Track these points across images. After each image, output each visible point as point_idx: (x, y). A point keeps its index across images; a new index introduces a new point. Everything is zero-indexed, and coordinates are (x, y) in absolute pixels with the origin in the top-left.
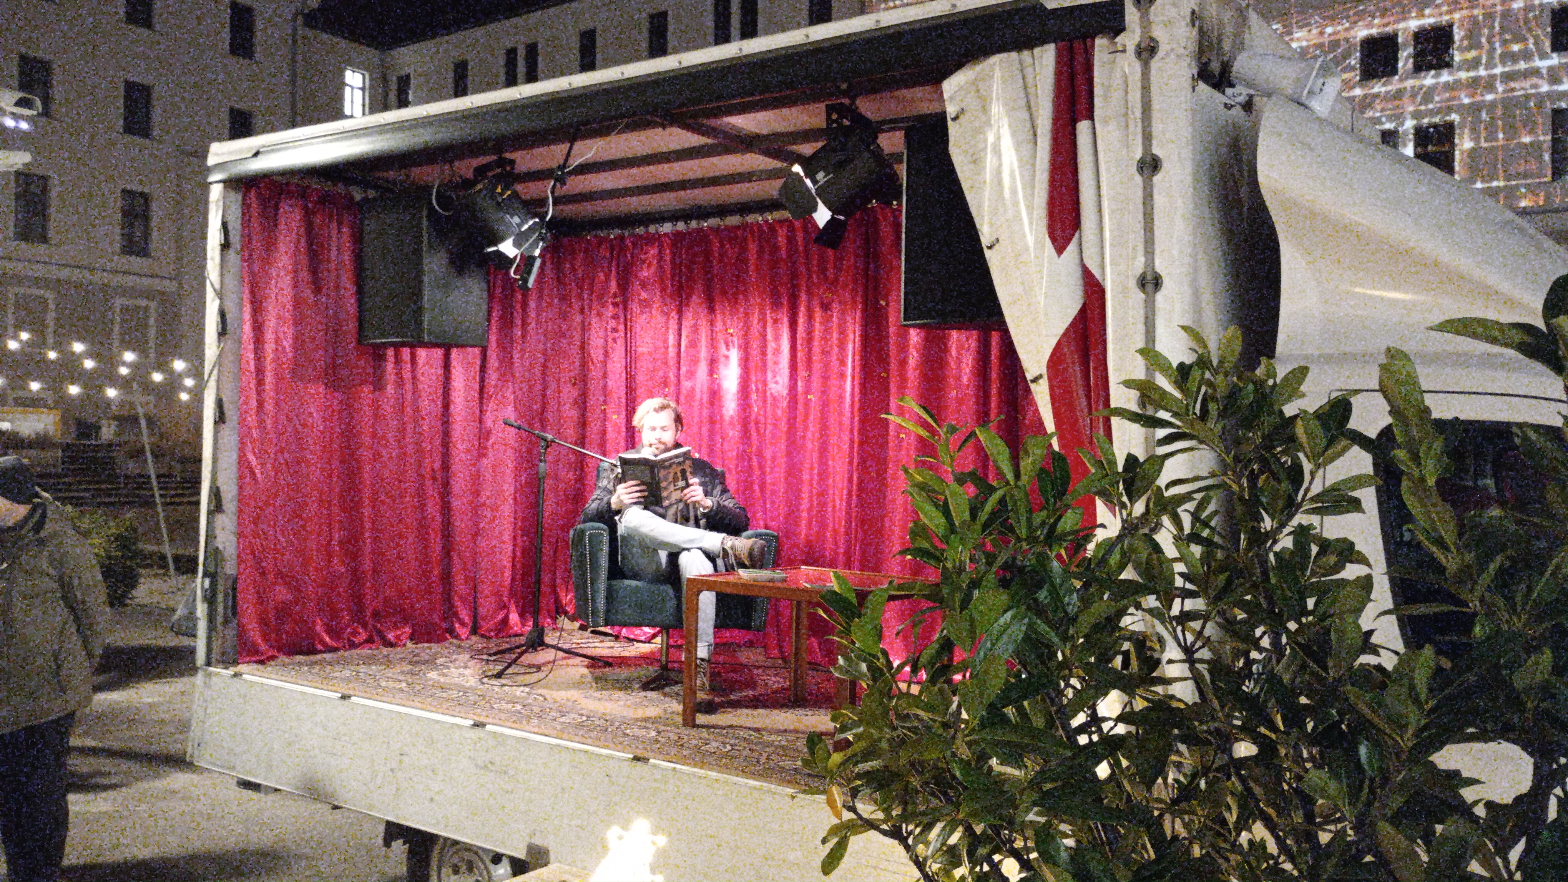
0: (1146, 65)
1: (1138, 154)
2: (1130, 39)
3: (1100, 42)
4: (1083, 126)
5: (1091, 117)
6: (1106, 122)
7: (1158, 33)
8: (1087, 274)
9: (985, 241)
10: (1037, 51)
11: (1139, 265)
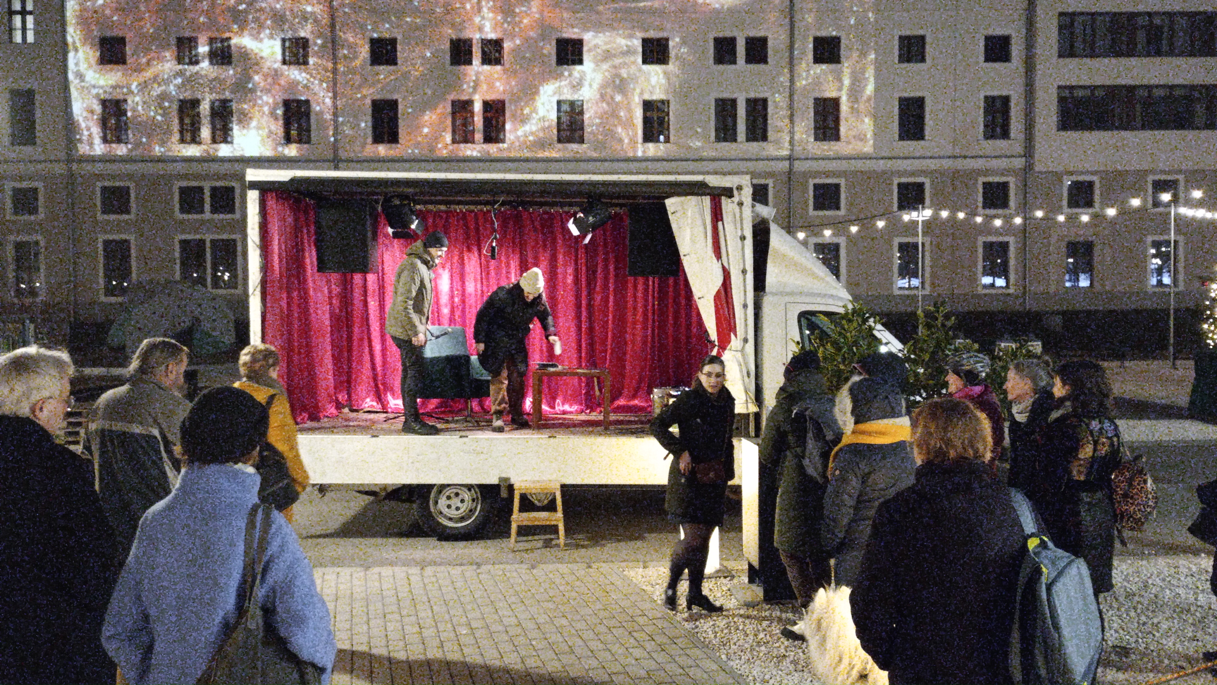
0: (741, 209)
1: (739, 234)
2: (736, 199)
3: (723, 198)
4: (720, 223)
5: (722, 220)
6: (728, 223)
7: (744, 199)
8: (724, 268)
9: (681, 254)
10: (703, 197)
11: (742, 267)
